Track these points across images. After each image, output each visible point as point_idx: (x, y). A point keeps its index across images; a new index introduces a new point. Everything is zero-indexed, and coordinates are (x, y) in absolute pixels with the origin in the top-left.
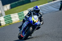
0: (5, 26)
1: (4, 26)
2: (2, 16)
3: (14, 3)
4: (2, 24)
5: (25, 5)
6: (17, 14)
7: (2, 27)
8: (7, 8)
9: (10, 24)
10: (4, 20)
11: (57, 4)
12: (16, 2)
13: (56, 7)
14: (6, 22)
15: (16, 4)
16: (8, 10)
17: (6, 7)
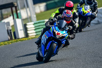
0: (34, 38)
1: (32, 38)
2: (31, 21)
4: (30, 35)
7: (29, 39)
8: (40, 9)
10: (34, 28)
14: (36, 32)
16: (41, 12)
17: (39, 7)
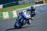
3: (6, 4)
5: (14, 6)
6: (7, 12)
9: (1, 20)
11: (38, 8)
12: (8, 4)
13: (38, 10)
15: (7, 4)
